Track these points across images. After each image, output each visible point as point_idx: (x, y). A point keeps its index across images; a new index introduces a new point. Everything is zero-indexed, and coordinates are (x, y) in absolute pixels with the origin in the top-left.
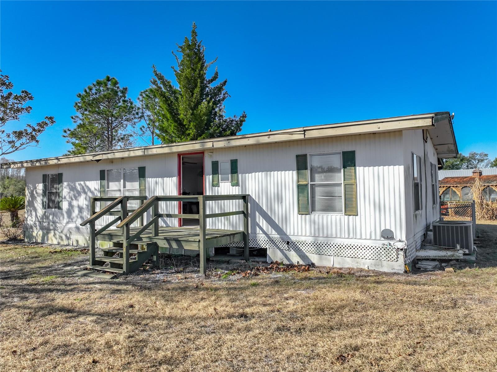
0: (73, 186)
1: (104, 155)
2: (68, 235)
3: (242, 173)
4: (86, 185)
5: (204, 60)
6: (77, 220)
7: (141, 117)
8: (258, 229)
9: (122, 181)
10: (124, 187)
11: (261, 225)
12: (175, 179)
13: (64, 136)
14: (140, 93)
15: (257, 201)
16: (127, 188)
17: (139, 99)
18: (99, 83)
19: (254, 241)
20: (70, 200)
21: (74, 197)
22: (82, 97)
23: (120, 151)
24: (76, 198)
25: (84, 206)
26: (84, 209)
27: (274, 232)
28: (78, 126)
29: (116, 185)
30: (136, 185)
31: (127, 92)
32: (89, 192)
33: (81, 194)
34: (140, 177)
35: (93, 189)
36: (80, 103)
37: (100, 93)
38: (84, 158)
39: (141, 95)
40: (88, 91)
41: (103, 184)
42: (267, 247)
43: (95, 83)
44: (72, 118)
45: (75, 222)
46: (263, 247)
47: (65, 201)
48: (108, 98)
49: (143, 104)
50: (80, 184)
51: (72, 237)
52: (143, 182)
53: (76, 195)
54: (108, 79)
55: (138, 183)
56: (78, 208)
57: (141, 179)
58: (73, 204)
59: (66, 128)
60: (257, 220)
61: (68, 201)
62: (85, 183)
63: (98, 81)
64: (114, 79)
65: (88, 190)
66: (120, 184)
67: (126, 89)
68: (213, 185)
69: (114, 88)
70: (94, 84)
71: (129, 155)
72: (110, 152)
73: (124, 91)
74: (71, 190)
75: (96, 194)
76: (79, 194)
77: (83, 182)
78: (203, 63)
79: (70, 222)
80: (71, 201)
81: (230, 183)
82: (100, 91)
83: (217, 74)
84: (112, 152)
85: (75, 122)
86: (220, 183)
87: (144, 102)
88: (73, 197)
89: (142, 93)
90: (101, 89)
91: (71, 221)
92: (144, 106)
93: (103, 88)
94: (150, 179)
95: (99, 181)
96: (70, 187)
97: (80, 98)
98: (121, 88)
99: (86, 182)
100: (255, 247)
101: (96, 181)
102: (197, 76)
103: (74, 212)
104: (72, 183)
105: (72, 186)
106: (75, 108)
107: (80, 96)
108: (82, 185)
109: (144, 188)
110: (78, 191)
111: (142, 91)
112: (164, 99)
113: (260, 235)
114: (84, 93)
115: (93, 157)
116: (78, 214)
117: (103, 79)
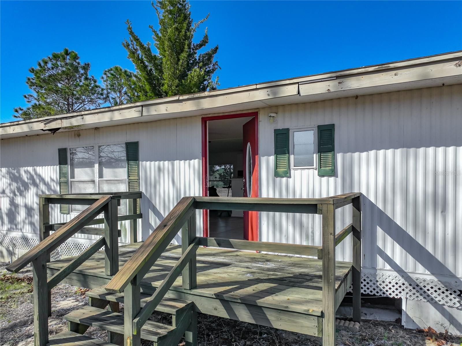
0: (16, 174)
1: (64, 121)
2: (11, 249)
3: (345, 152)
4: (36, 173)
5: (191, 20)
6: (23, 227)
7: (105, 98)
8: (380, 261)
9: (97, 166)
10: (101, 175)
11: (389, 253)
12: (196, 163)
13: (15, 116)
14: (103, 72)
15: (380, 206)
16: (104, 179)
17: (103, 78)
18: (56, 57)
19: (371, 283)
20: (12, 195)
21: (18, 192)
22: (36, 71)
23: (93, 111)
24: (21, 194)
25: (35, 206)
26: (34, 210)
27: (421, 269)
28: (33, 106)
29: (87, 174)
30: (122, 173)
31: (90, 69)
32: (41, 183)
33: (28, 186)
34: (128, 159)
35: (47, 179)
36: (34, 79)
37: (57, 67)
38: (29, 127)
39: (105, 74)
40: (42, 64)
41: (64, 171)
42: (403, 296)
43: (51, 56)
44: (25, 97)
45: (21, 230)
46: (391, 296)
47: (4, 197)
48: (67, 75)
49: (108, 85)
50: (27, 172)
51: (17, 251)
52: (135, 168)
53: (21, 188)
54: (67, 53)
55: (126, 169)
56: (24, 209)
57: (131, 162)
58: (16, 202)
59: (17, 108)
60: (380, 244)
61: (8, 196)
62: (35, 170)
63: (54, 54)
64: (73, 52)
65: (40, 181)
66: (93, 172)
67: (88, 65)
68: (277, 175)
69: (74, 63)
70: (49, 58)
71: (111, 118)
72: (75, 114)
73: (86, 67)
74: (12, 181)
75: (53, 188)
76: (26, 187)
77: (31, 168)
78: (189, 24)
79: (13, 229)
80: (13, 198)
81: (317, 171)
82: (57, 66)
83: (206, 37)
84: (78, 114)
85: (28, 102)
86: (292, 171)
87: (108, 82)
88: (16, 191)
89: (106, 71)
90: (59, 63)
91: (14, 227)
92: (109, 87)
93: (60, 63)
94: (148, 163)
95: (58, 167)
96: (11, 175)
97: (33, 74)
98: (82, 64)
99: (35, 167)
100: (372, 294)
101: (52, 167)
102: (183, 38)
103: (18, 214)
104: (14, 170)
105: (14, 175)
106: (27, 84)
107: (32, 71)
108: (30, 173)
109: (136, 178)
110: (24, 181)
111: (107, 70)
112: (142, 64)
113: (384, 272)
114: (38, 68)
115: (45, 124)
116: (26, 218)
117: (60, 51)
